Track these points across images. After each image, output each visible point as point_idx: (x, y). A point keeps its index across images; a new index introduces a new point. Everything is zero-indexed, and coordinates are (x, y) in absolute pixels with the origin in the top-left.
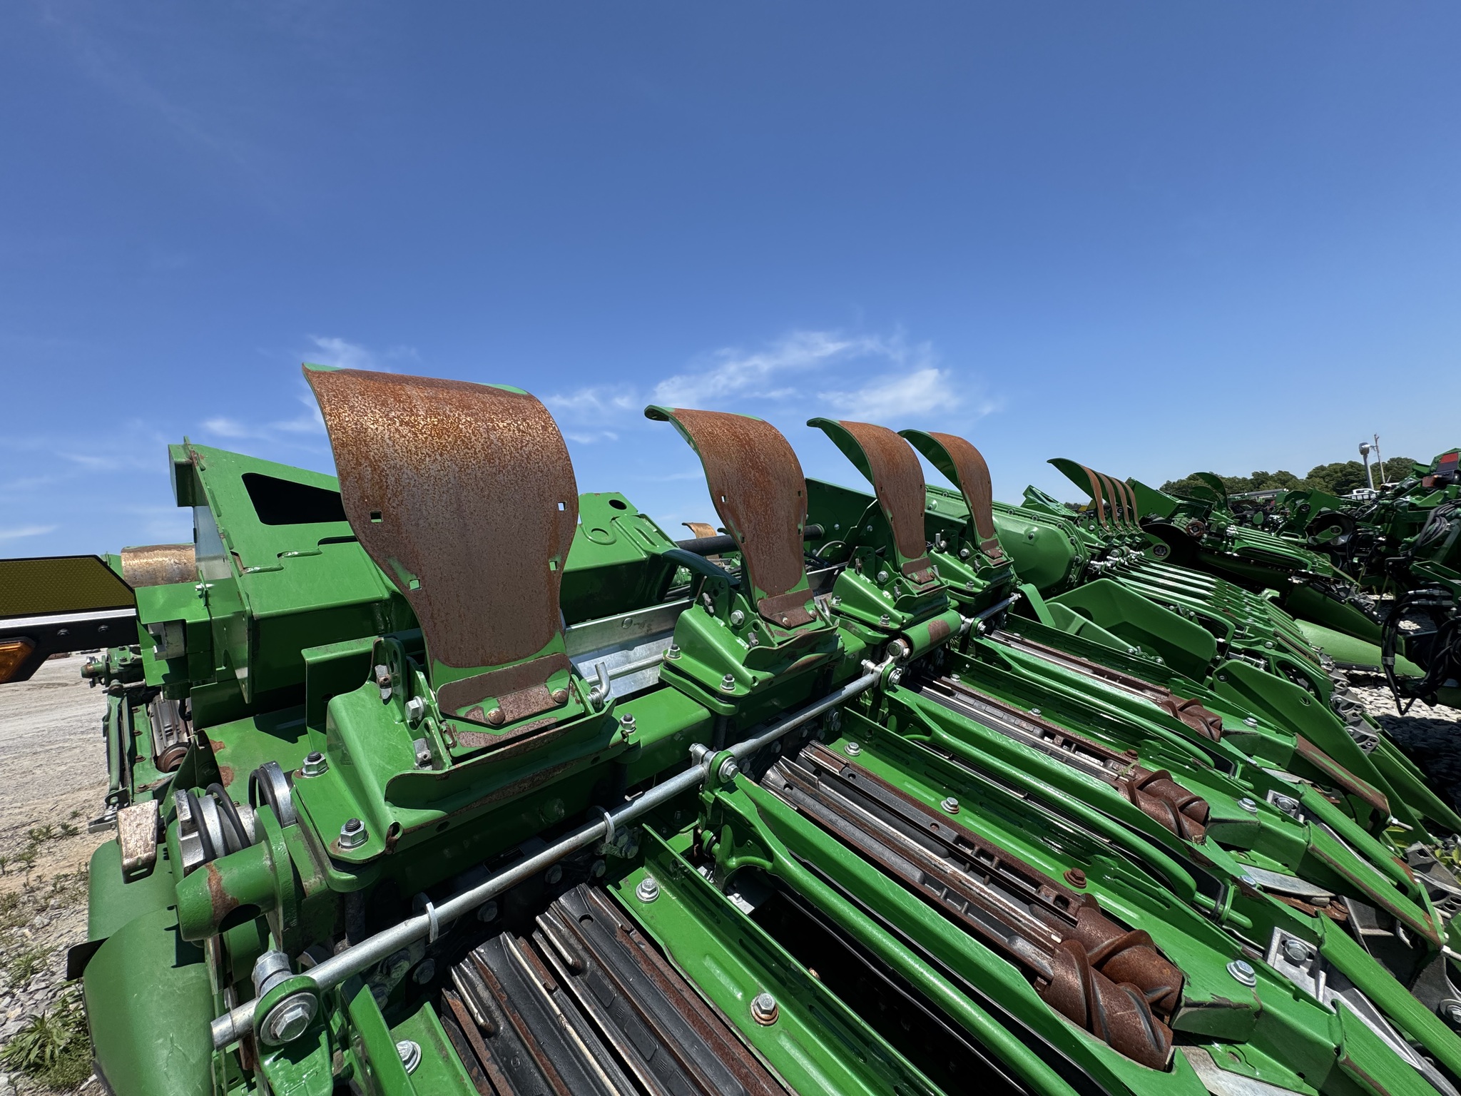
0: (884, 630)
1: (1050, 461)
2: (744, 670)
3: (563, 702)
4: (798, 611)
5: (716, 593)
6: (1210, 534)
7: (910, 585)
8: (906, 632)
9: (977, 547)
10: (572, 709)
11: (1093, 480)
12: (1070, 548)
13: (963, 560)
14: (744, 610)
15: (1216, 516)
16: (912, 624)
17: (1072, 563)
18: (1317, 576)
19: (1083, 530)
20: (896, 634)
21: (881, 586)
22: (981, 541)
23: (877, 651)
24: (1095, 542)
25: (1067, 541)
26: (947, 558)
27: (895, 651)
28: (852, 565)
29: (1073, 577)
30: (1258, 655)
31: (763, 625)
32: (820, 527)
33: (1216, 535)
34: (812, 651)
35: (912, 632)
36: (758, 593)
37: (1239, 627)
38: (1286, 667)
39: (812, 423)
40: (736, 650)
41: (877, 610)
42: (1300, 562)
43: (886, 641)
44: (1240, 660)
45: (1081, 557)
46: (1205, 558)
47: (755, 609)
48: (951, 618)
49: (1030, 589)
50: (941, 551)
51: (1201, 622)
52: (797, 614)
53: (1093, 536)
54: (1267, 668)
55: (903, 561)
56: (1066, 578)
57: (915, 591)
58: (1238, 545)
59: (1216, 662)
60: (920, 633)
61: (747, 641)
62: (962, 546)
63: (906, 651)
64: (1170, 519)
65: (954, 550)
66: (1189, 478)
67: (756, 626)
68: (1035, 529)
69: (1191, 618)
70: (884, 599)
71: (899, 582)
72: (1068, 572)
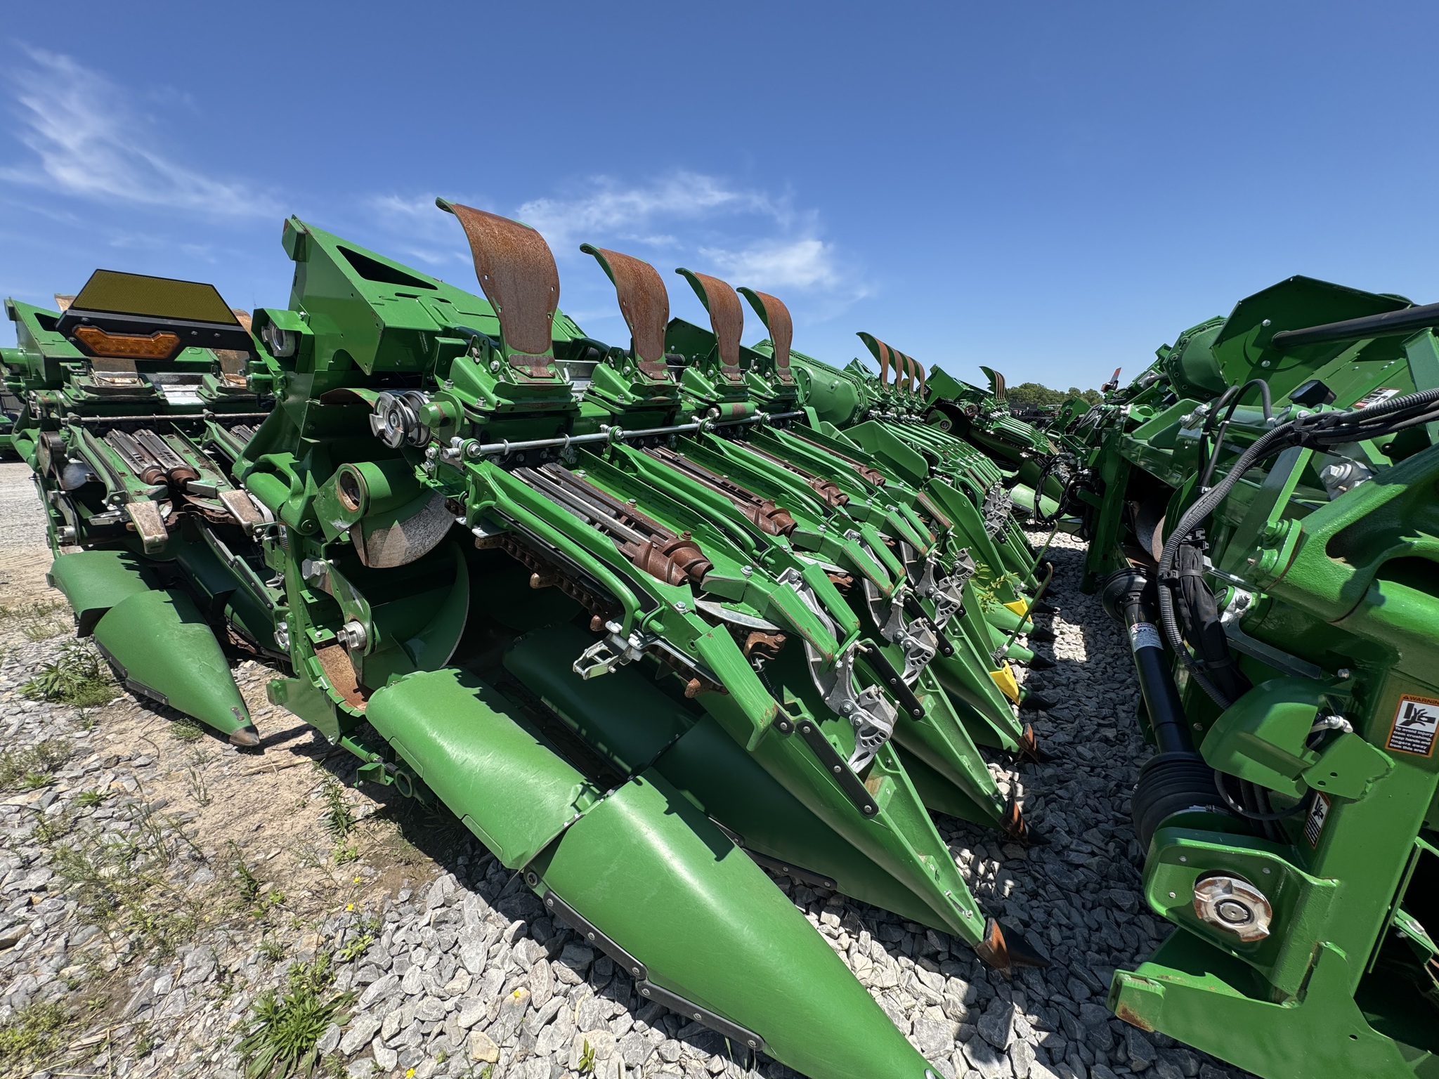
0: (706, 401)
1: (858, 334)
2: (629, 394)
3: (553, 377)
4: (659, 373)
5: (616, 357)
6: (980, 415)
7: (725, 379)
8: (720, 405)
9: (775, 372)
10: (557, 381)
11: (883, 351)
12: (857, 398)
13: (767, 379)
14: (631, 366)
15: (986, 402)
16: (723, 401)
17: (856, 408)
18: (1037, 453)
19: (870, 388)
20: (713, 405)
21: (709, 378)
22: (778, 368)
23: (702, 413)
24: (875, 397)
25: (855, 393)
26: (757, 377)
27: (713, 413)
28: (694, 365)
29: (856, 419)
30: (950, 477)
31: (640, 374)
32: (682, 357)
33: (984, 417)
34: (664, 395)
35: (722, 406)
36: (639, 358)
37: (946, 460)
38: (965, 486)
39: (679, 271)
40: (626, 386)
41: (704, 391)
42: (1030, 442)
43: (707, 409)
44: (938, 478)
45: (862, 405)
46: (974, 434)
47: (636, 366)
48: (750, 405)
49: (811, 411)
50: (755, 372)
51: (924, 454)
52: (657, 374)
53: (876, 393)
54: (953, 485)
55: (722, 365)
56: (851, 419)
57: (727, 383)
58: (995, 426)
59: (926, 480)
60: (727, 407)
61: (631, 382)
62: (766, 369)
63: (717, 414)
64: (958, 400)
65: (761, 372)
66: (1021, 387)
67: (636, 374)
68: (837, 382)
69: (918, 451)
70: (710, 386)
71: (719, 376)
72: (853, 415)
